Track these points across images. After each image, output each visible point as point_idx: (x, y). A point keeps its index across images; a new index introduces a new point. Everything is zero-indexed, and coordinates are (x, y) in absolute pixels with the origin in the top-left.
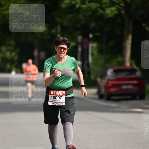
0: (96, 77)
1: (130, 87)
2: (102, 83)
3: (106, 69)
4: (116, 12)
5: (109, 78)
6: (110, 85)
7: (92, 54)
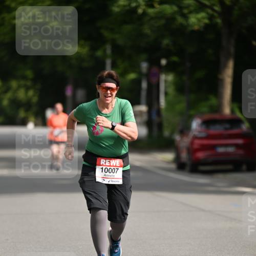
0: (172, 133)
1: (231, 150)
2: (183, 142)
3: (190, 118)
4: (207, 21)
5: (194, 135)
6: (196, 146)
7: (166, 94)
